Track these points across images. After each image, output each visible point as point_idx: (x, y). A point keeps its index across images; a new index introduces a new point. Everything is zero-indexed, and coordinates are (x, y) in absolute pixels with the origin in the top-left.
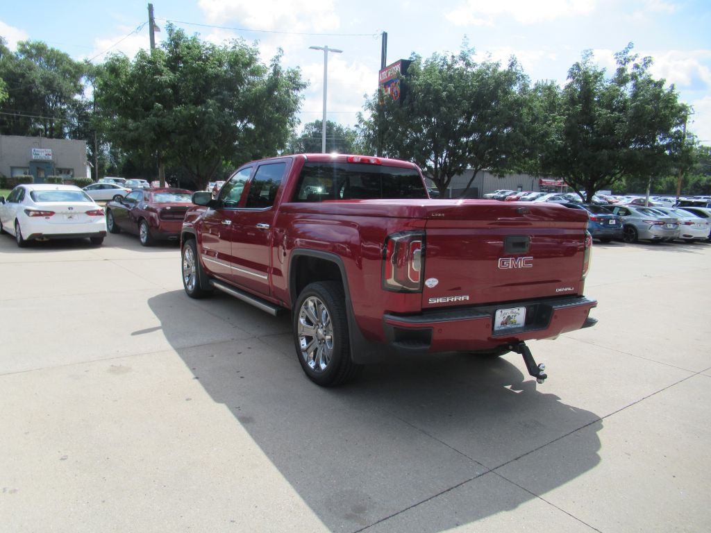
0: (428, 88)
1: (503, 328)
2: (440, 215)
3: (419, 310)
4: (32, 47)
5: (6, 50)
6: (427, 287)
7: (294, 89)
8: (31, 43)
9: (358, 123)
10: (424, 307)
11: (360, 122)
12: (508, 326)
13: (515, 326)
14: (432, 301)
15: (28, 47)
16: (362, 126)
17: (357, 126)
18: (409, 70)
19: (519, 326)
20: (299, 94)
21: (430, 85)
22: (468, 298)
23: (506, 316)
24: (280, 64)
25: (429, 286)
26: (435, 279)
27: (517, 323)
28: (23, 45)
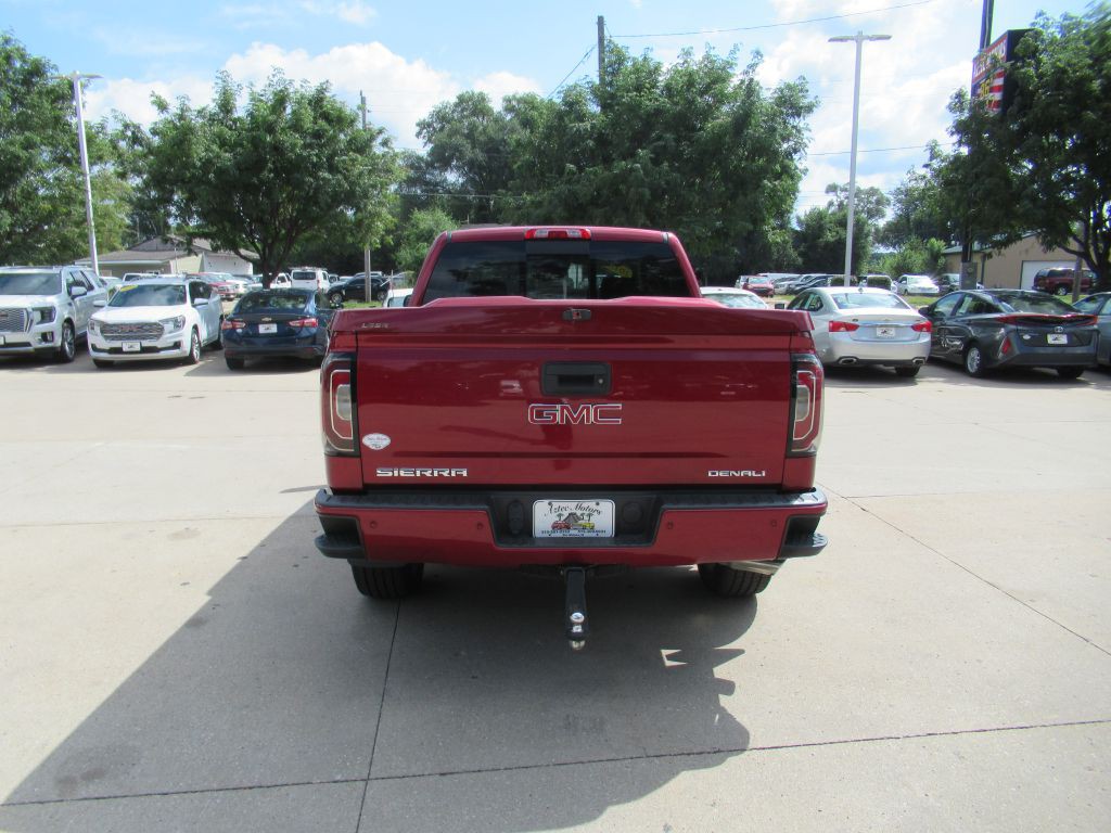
0: (1059, 78)
1: (559, 534)
2: (378, 326)
3: (359, 485)
4: (519, 101)
5: (491, 110)
6: (367, 448)
7: (793, 115)
8: (518, 96)
9: (927, 162)
10: (367, 481)
11: (932, 158)
12: (573, 532)
13: (594, 535)
14: (383, 473)
15: (514, 103)
16: (936, 164)
17: (926, 166)
18: (1019, 48)
19: (601, 535)
20: (800, 122)
21: (1064, 71)
22: (465, 473)
23: (566, 514)
24: (756, 79)
25: (371, 447)
26: (384, 437)
27: (596, 528)
28: (508, 100)
